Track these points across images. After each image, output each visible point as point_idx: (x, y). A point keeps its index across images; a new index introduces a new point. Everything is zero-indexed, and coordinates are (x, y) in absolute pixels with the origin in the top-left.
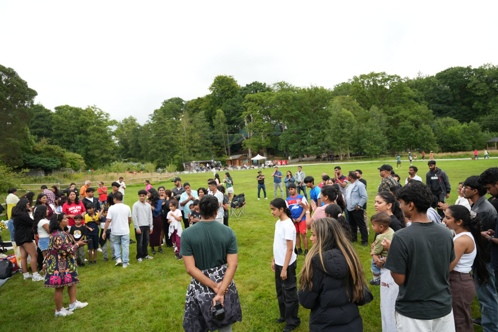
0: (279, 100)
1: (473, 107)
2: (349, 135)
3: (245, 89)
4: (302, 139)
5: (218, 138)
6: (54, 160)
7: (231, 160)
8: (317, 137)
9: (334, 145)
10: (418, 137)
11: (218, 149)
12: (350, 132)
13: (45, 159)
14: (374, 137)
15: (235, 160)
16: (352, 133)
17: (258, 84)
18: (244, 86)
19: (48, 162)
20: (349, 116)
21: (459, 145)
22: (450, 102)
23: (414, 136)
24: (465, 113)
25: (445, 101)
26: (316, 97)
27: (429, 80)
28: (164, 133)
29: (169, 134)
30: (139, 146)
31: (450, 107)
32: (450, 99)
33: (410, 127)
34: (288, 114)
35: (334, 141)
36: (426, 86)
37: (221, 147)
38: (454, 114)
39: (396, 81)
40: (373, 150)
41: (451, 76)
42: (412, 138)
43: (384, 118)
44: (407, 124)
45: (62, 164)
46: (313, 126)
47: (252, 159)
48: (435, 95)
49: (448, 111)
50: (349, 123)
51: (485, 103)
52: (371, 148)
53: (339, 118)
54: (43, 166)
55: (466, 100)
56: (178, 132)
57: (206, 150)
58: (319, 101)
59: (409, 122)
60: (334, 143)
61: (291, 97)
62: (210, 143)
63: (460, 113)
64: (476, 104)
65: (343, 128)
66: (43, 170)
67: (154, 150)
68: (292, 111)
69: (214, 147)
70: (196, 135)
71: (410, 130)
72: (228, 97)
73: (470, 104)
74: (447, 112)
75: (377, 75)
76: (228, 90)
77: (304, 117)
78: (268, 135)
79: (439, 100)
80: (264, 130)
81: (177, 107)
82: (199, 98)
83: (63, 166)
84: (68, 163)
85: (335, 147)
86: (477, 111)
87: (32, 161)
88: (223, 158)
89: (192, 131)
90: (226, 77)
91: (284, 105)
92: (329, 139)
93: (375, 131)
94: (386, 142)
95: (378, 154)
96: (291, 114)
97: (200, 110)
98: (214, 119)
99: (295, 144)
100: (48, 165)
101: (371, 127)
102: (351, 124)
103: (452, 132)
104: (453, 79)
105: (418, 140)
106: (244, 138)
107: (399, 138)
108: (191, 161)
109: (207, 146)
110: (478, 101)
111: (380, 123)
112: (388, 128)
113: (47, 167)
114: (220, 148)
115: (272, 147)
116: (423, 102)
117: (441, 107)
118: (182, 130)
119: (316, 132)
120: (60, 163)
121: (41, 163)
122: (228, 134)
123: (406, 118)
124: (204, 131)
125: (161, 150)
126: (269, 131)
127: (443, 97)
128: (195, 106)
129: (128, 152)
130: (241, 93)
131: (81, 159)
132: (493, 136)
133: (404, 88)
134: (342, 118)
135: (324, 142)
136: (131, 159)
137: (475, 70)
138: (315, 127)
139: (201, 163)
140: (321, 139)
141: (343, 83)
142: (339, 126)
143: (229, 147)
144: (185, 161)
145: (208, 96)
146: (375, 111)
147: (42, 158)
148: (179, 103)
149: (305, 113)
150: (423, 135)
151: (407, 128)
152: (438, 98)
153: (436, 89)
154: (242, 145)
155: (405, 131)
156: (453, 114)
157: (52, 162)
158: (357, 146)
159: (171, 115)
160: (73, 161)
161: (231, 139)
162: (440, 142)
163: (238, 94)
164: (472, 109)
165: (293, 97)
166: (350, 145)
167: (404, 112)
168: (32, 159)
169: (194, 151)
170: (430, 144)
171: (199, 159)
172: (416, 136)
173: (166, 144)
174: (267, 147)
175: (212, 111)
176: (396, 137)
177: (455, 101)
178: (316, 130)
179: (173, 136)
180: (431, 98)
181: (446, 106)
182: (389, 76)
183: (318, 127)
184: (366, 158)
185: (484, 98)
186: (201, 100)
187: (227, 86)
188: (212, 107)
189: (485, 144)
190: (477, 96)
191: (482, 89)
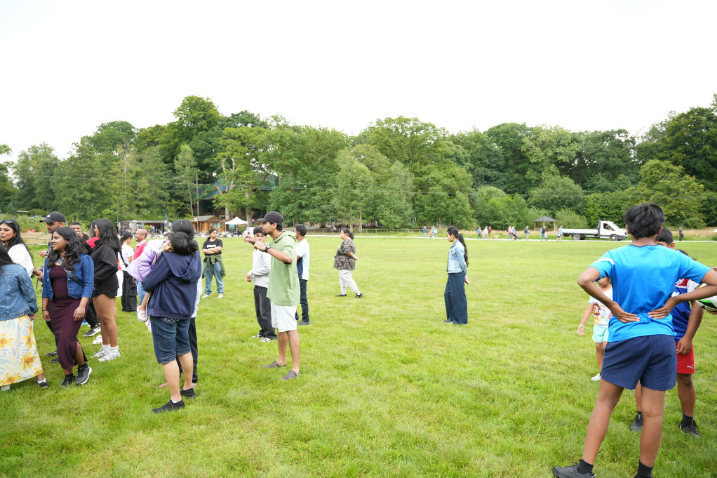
0: (271, 141)
1: (526, 176)
3: (228, 120)
4: (301, 199)
5: (181, 189)
7: (197, 223)
8: (320, 198)
9: (340, 210)
10: (450, 208)
11: (179, 205)
12: (363, 194)
14: (395, 204)
15: (203, 222)
16: (366, 196)
17: (249, 115)
18: (229, 115)
20: (364, 172)
21: (500, 222)
22: (501, 168)
23: (445, 206)
24: (517, 183)
25: (495, 165)
26: (325, 142)
27: (477, 138)
28: (88, 172)
29: (96, 175)
30: (51, 192)
31: (501, 174)
32: (501, 163)
33: (441, 193)
34: (282, 162)
35: (342, 204)
36: (473, 143)
37: (185, 202)
38: (505, 183)
39: (430, 131)
40: (392, 221)
41: (503, 134)
42: (442, 209)
43: (410, 181)
44: (438, 190)
46: (316, 181)
47: (227, 223)
48: (484, 156)
49: (497, 179)
50: (363, 181)
51: (538, 172)
52: (390, 218)
53: (350, 174)
55: (519, 167)
56: (114, 174)
57: (159, 206)
58: (329, 147)
59: (441, 187)
60: (342, 207)
61: (288, 138)
62: (166, 194)
63: (511, 182)
64: (530, 174)
65: (355, 188)
67: (70, 199)
68: (289, 157)
69: (174, 202)
70: (143, 182)
71: (441, 198)
72: (201, 129)
73: (523, 172)
74: (495, 180)
75: (407, 121)
76: (204, 118)
77: (306, 169)
78: (254, 190)
79: (488, 163)
81: (122, 134)
82: (158, 126)
85: (343, 214)
86: (529, 181)
88: (186, 219)
89: (138, 175)
90: (201, 99)
92: (335, 202)
93: (396, 195)
94: (410, 212)
95: (398, 227)
96: (286, 163)
97: (157, 143)
98: (177, 159)
99: (289, 205)
101: (392, 189)
102: (365, 185)
103: (493, 205)
104: (506, 137)
105: (451, 212)
106: (220, 192)
107: (426, 207)
108: (132, 219)
109: (161, 198)
110: (532, 170)
111: (403, 185)
112: (414, 193)
114: (183, 203)
115: (259, 208)
116: (467, 164)
117: (489, 172)
118: (120, 170)
119: (319, 190)
122: (197, 184)
123: (438, 182)
124: (157, 176)
125: (82, 200)
127: (492, 160)
128: (150, 138)
129: (33, 200)
132: (539, 214)
134: (353, 173)
135: (329, 205)
137: (531, 129)
138: (319, 183)
139: (147, 224)
140: (326, 202)
141: (371, 128)
142: (350, 185)
143: (198, 204)
144: (121, 219)
145: (171, 125)
146: (399, 169)
148: (126, 130)
149: (308, 163)
150: (457, 205)
151: (438, 195)
152: (486, 161)
153: (485, 149)
154: (213, 202)
155: (435, 199)
156: (502, 183)
158: (372, 214)
159: (109, 148)
161: (202, 191)
162: (479, 217)
163: (217, 126)
164: (525, 179)
165: (291, 139)
166: (363, 212)
167: (436, 174)
169: (138, 206)
170: (465, 219)
171: (145, 217)
172: (448, 207)
173: (91, 190)
174: (251, 205)
175: (175, 147)
176: (424, 206)
177: (506, 166)
178: (320, 188)
179: (103, 179)
180: (478, 159)
181: (495, 172)
182: (422, 124)
183: (323, 185)
184: (383, 231)
185: (538, 168)
186: (161, 129)
187: (201, 112)
188: (176, 142)
189: (532, 223)
190: (531, 163)
191: (537, 154)
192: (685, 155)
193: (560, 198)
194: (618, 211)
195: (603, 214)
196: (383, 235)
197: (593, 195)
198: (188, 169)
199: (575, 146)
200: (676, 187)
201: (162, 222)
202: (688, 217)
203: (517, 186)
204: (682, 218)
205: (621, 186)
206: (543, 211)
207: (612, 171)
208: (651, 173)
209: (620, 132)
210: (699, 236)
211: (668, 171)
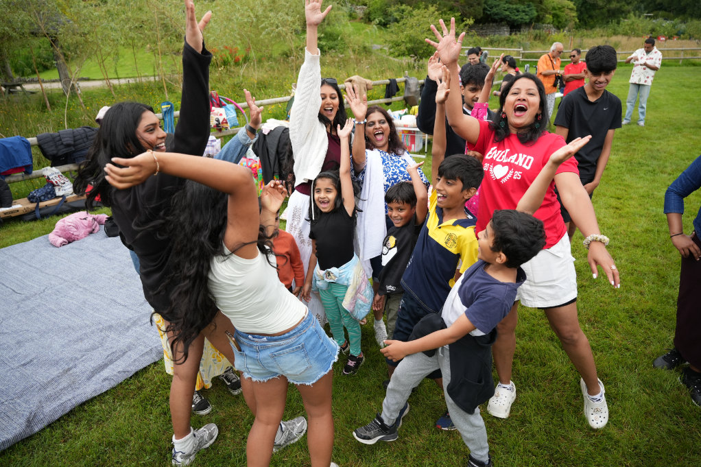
6: (527, 9)
13: (514, 6)
19: (518, 11)
45: (538, 16)
54: (509, 19)
66: (509, 25)
83: (539, 19)
84: (547, 16)
87: (494, 10)
100: (516, 18)
113: (514, 21)
120: (536, 14)
121: (507, 13)
131: (571, 9)
136: (661, 13)
147: (511, 6)
157: (524, 11)
160: (558, 12)
168: (496, 6)
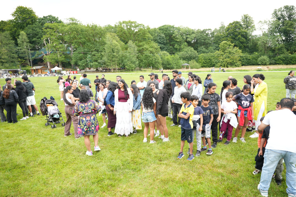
0: (72, 30)
1: (175, 47)
2: (117, 57)
3: (42, 19)
5: (22, 53)
7: (34, 70)
8: (97, 57)
9: (108, 62)
10: (153, 61)
11: (22, 61)
12: (117, 55)
14: (131, 59)
15: (38, 69)
16: (119, 56)
17: (53, 17)
18: (42, 17)
20: (117, 45)
21: (171, 66)
22: (165, 44)
24: (172, 50)
25: (163, 42)
26: (96, 31)
27: (155, 30)
31: (165, 46)
32: (165, 42)
34: (77, 40)
35: (108, 60)
36: (154, 33)
37: (25, 60)
38: (166, 49)
39: (142, 27)
40: (131, 67)
41: (165, 29)
42: (150, 61)
43: (136, 49)
44: (147, 53)
46: (94, 49)
47: (51, 69)
48: (158, 39)
49: (164, 48)
50: (117, 49)
51: (180, 45)
52: (130, 65)
53: (111, 46)
55: (172, 43)
57: (12, 62)
58: (98, 34)
59: (149, 52)
60: (108, 61)
61: (80, 29)
62: (16, 56)
63: (169, 49)
64: (176, 46)
65: (114, 52)
68: (80, 38)
69: (19, 60)
70: (3, 50)
71: (150, 56)
72: (29, 24)
73: (173, 46)
74: (163, 49)
75: (132, 23)
76: (29, 18)
77: (88, 44)
78: (63, 54)
79: (160, 42)
80: (60, 50)
82: (2, 21)
85: (109, 64)
86: (176, 49)
88: (27, 68)
90: (26, 8)
91: (75, 34)
92: (105, 59)
93: (132, 55)
94: (137, 62)
95: (133, 69)
96: (80, 41)
97: (5, 30)
98: (18, 38)
99: (82, 60)
101: (129, 53)
102: (118, 51)
103: (167, 59)
104: (166, 31)
105: (153, 62)
106: (44, 54)
107: (144, 60)
109: (13, 58)
110: (177, 44)
111: (134, 51)
112: (138, 54)
115: (66, 62)
119: (96, 53)
122: (29, 51)
123: (147, 49)
124: (10, 47)
126: (64, 51)
127: (161, 40)
130: (40, 22)
132: (184, 62)
133: (146, 33)
134: (113, 46)
135: (102, 60)
137: (176, 28)
139: (9, 71)
140: (100, 59)
141: (109, 25)
142: (112, 51)
143: (31, 61)
145: (11, 21)
146: (131, 44)
149: (89, 41)
150: (156, 59)
151: (148, 55)
152: (159, 41)
153: (159, 36)
154: (43, 59)
155: (147, 57)
161: (33, 55)
162: (163, 64)
163: (37, 22)
165: (81, 29)
166: (117, 63)
167: (146, 46)
171: (7, 68)
172: (152, 60)
174: (62, 61)
175: (15, 32)
176: (142, 60)
177: (167, 43)
178: (96, 52)
180: (156, 40)
181: (163, 45)
182: (138, 24)
183: (98, 51)
184: (127, 71)
185: (180, 43)
186: (5, 23)
187: (27, 15)
188: (15, 30)
189: (181, 66)
190: (177, 42)
191: (179, 38)
192: (232, 39)
193: (189, 56)
194: (210, 61)
195: (205, 62)
196: (127, 72)
197: (201, 54)
198: (25, 44)
199: (194, 35)
200: (232, 51)
201: (17, 70)
202: (236, 63)
203: (171, 51)
204: (234, 63)
205: (211, 51)
206: (184, 61)
207: (206, 45)
208: (224, 46)
209: (209, 30)
210: (251, 70)
211: (230, 45)
